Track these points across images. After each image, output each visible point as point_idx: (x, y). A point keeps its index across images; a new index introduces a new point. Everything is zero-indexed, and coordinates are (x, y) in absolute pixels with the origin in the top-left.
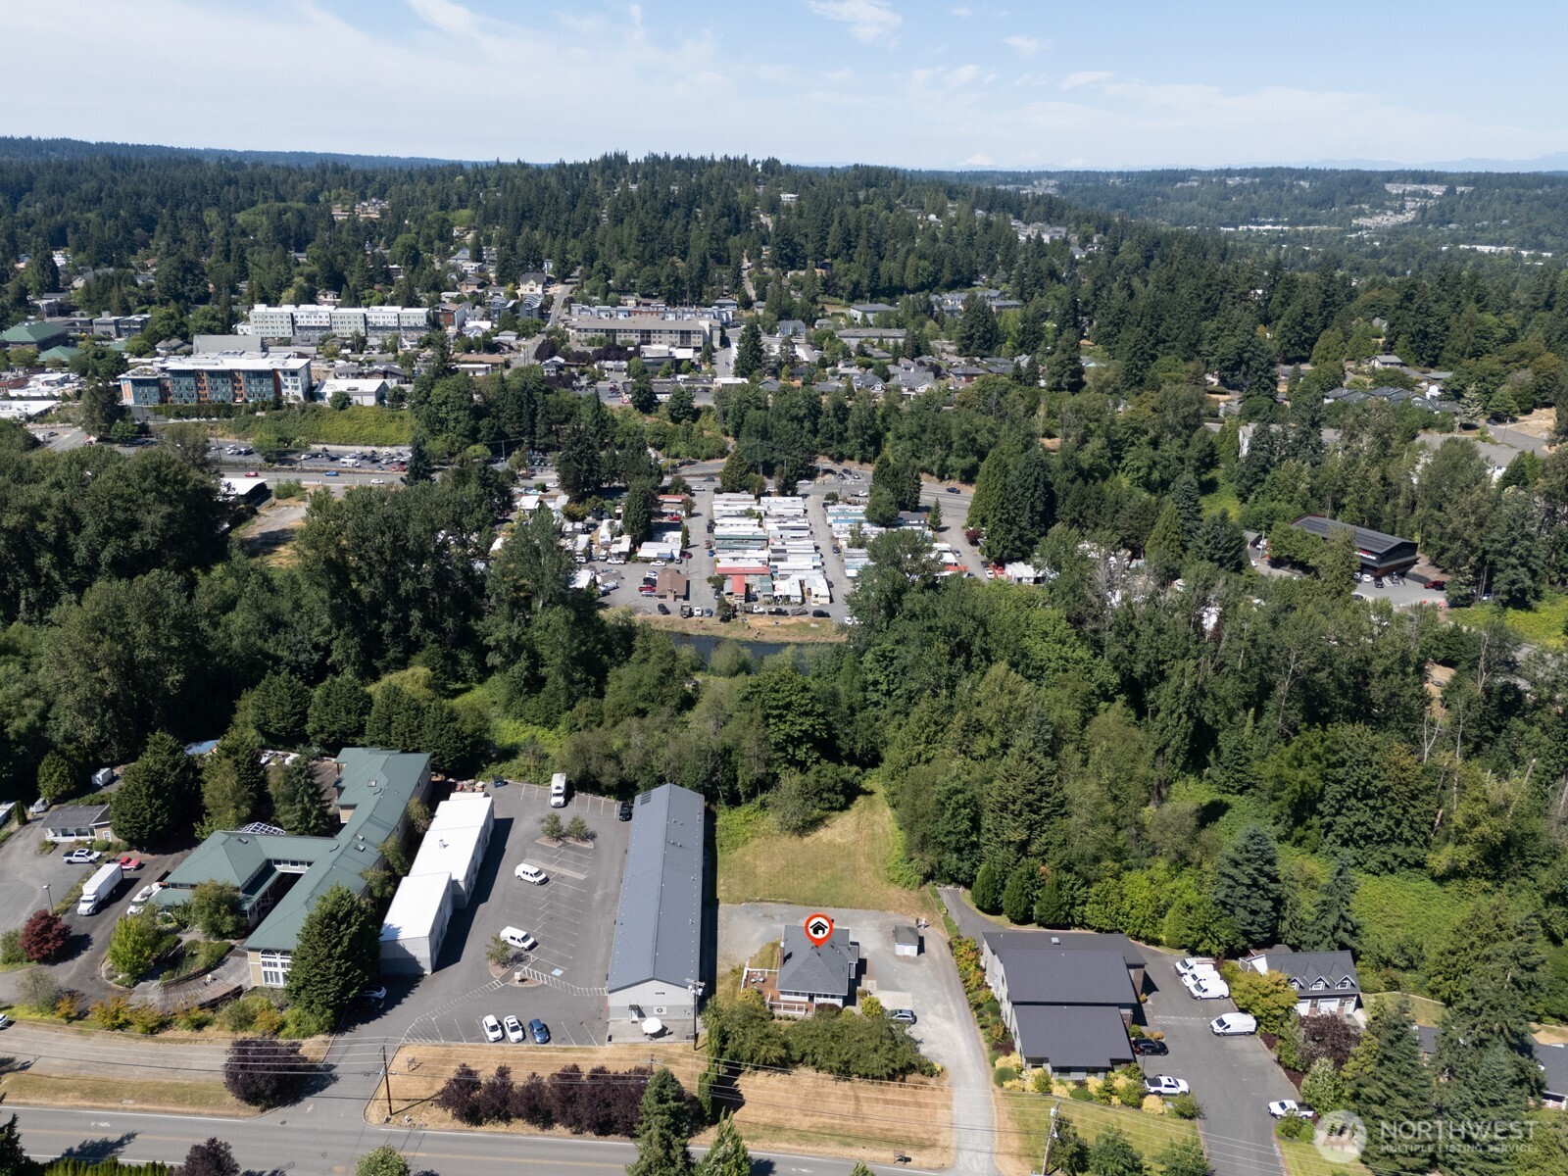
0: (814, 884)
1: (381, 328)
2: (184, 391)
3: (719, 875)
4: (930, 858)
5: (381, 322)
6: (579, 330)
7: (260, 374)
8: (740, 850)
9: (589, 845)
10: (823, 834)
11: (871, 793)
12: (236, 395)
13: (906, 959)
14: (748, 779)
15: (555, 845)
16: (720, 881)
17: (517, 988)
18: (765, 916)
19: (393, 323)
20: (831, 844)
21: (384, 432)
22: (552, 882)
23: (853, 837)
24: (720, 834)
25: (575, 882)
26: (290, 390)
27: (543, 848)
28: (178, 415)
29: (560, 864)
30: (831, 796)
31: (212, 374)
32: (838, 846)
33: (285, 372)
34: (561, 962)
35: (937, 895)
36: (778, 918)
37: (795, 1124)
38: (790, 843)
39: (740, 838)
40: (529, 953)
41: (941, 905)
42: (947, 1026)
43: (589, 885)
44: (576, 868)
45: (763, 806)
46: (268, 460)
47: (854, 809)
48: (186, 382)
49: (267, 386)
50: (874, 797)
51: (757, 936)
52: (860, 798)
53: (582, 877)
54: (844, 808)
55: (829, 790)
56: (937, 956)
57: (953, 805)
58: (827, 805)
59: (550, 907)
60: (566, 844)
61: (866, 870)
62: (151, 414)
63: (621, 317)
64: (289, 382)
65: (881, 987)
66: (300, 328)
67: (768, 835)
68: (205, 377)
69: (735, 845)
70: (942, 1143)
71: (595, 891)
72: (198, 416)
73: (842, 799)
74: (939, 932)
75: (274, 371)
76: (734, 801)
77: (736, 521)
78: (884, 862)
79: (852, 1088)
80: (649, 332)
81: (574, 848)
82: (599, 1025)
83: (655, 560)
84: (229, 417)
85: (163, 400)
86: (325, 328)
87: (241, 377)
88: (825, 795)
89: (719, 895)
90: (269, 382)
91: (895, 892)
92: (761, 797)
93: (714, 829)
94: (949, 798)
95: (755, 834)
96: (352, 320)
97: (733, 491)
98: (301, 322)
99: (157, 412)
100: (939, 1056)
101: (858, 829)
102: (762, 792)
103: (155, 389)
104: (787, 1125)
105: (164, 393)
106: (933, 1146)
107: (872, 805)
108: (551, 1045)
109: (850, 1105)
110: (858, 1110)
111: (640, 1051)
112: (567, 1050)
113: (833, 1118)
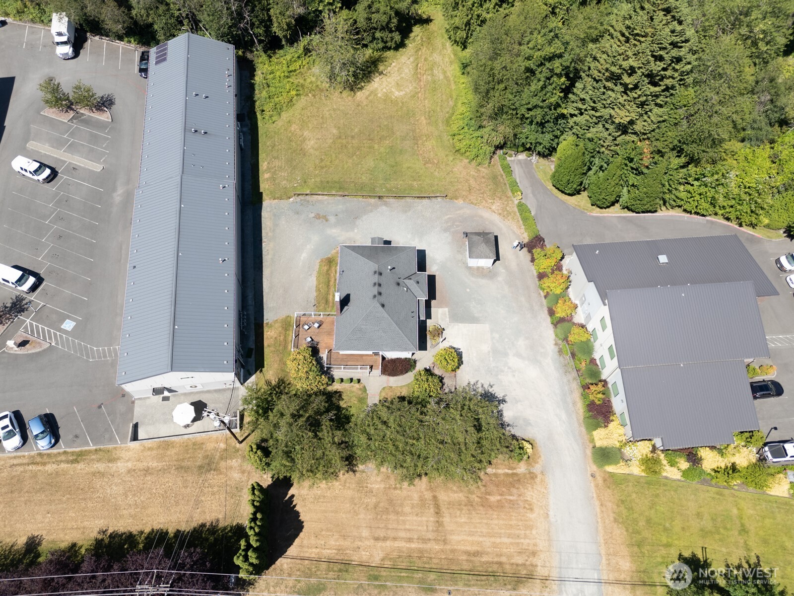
0: (370, 162)
3: (262, 156)
4: (505, 129)
8: (284, 115)
9: (104, 117)
10: (378, 85)
11: (428, 21)
13: (480, 272)
14: (284, 21)
15: (65, 118)
16: (263, 165)
17: (16, 356)
18: (318, 217)
20: (387, 99)
22: (62, 177)
23: (410, 88)
24: (260, 95)
25: (91, 176)
27: (51, 122)
29: (72, 148)
30: (386, 35)
32: (394, 102)
34: (73, 307)
35: (508, 169)
36: (332, 219)
37: (364, 556)
38: (341, 100)
39: (283, 99)
40: (32, 297)
41: (514, 186)
42: (532, 372)
43: (106, 179)
44: (92, 155)
45: (307, 51)
47: (411, 45)
50: (432, 26)
51: (310, 247)
52: (417, 29)
53: (97, 167)
54: (401, 45)
55: (383, 29)
56: (513, 265)
57: (546, 73)
58: (381, 45)
59: (60, 218)
60: (78, 117)
61: (428, 137)
65: (456, 318)
67: (316, 90)
69: (278, 109)
70: (541, 571)
71: (114, 189)
73: (397, 37)
74: (515, 227)
76: (273, 45)
78: (448, 122)
79: (431, 489)
81: (87, 122)
82: (121, 408)
88: (378, 35)
89: (264, 186)
91: (462, 169)
92: (304, 41)
93: (252, 87)
94: (542, 64)
95: (300, 90)
100: (527, 422)
101: (417, 76)
102: (304, 34)
104: (356, 558)
106: (530, 577)
107: (429, 40)
108: (62, 447)
109: (429, 517)
110: (439, 524)
111: (172, 452)
112: (78, 457)
113: (410, 540)
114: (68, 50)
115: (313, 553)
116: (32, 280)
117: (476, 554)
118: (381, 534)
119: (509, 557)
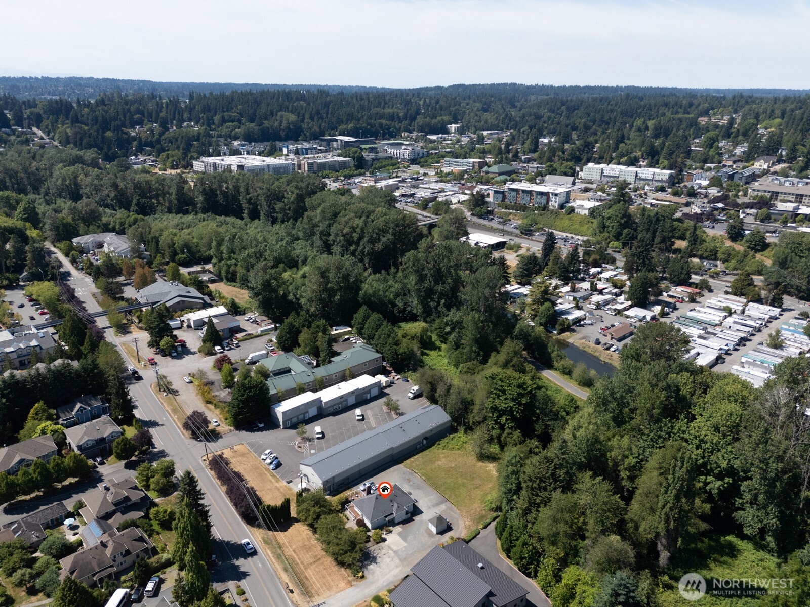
1: (643, 179)
2: (512, 198)
5: (644, 176)
6: (754, 190)
7: (542, 194)
8: (444, 451)
9: (395, 417)
12: (530, 202)
15: (385, 410)
16: (416, 457)
17: (294, 448)
19: (650, 177)
21: (582, 229)
22: (363, 422)
25: (370, 426)
26: (553, 203)
27: (381, 409)
28: (506, 208)
29: (376, 418)
31: (524, 191)
33: (552, 194)
34: (320, 449)
39: (452, 446)
40: (316, 440)
41: (485, 524)
44: (377, 422)
46: (522, 233)
48: (514, 194)
49: (543, 200)
53: (374, 426)
59: (348, 430)
60: (389, 412)
62: (497, 206)
63: (787, 184)
64: (553, 198)
65: (399, 532)
66: (604, 176)
68: (521, 192)
69: (445, 448)
72: (513, 209)
75: (548, 193)
77: (712, 311)
79: (323, 556)
80: (802, 196)
81: (389, 415)
83: (632, 317)
84: (524, 211)
85: (503, 201)
86: (616, 177)
87: (534, 194)
90: (545, 198)
95: (462, 448)
96: (630, 174)
97: (735, 294)
98: (606, 173)
99: (499, 205)
103: (501, 196)
104: (284, 549)
105: (504, 197)
106: (310, 597)
108: (274, 472)
109: (312, 561)
110: (311, 564)
111: (289, 492)
112: (273, 476)
113: (300, 559)
114: (411, 395)
115: (278, 538)
116: (321, 436)
117: (307, 579)
118: (297, 551)
119: (313, 588)
